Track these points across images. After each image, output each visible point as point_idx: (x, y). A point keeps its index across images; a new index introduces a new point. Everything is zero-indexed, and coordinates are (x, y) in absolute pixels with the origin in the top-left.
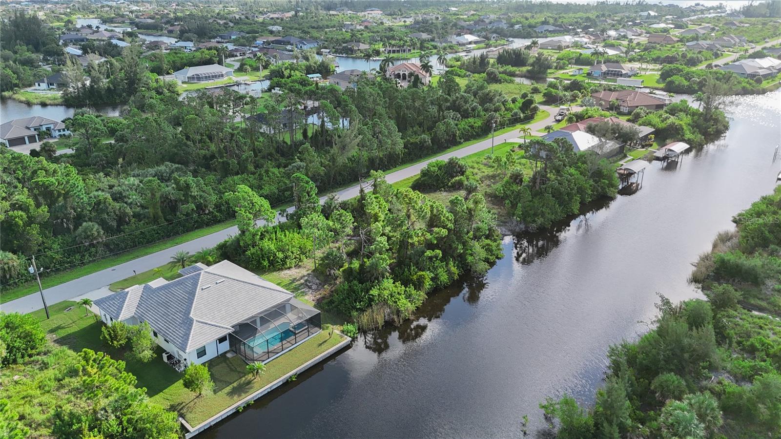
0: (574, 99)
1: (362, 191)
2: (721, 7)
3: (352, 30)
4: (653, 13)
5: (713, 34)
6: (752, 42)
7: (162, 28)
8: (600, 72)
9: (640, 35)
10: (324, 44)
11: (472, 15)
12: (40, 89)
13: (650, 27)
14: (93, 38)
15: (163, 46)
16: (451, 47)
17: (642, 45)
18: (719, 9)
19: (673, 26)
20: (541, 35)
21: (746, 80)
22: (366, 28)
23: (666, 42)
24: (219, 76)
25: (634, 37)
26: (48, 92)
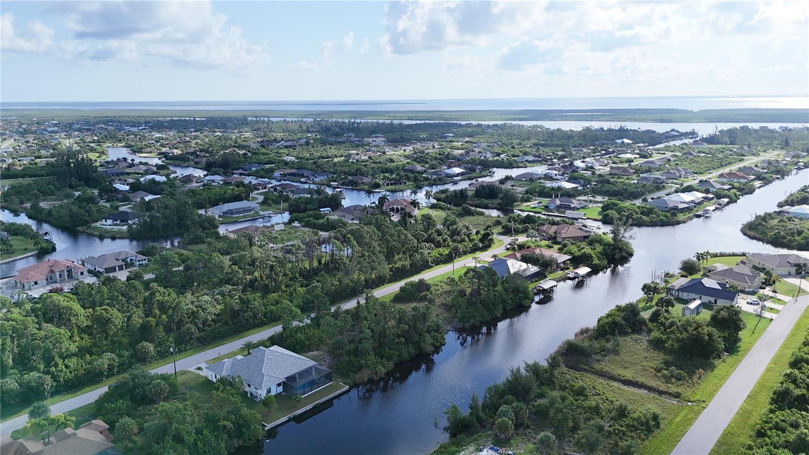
0: (525, 231)
1: (358, 302)
2: (694, 132)
3: (357, 161)
4: (626, 141)
5: (667, 165)
6: (697, 173)
7: (189, 160)
8: (554, 206)
9: (606, 165)
10: (333, 177)
11: (467, 142)
12: (107, 224)
13: (619, 158)
14: (131, 171)
15: (194, 180)
16: (440, 179)
17: (604, 177)
18: (693, 134)
19: (638, 156)
20: (520, 165)
21: (664, 213)
22: (370, 158)
23: (624, 174)
24: (248, 210)
25: (601, 167)
26: (114, 227)
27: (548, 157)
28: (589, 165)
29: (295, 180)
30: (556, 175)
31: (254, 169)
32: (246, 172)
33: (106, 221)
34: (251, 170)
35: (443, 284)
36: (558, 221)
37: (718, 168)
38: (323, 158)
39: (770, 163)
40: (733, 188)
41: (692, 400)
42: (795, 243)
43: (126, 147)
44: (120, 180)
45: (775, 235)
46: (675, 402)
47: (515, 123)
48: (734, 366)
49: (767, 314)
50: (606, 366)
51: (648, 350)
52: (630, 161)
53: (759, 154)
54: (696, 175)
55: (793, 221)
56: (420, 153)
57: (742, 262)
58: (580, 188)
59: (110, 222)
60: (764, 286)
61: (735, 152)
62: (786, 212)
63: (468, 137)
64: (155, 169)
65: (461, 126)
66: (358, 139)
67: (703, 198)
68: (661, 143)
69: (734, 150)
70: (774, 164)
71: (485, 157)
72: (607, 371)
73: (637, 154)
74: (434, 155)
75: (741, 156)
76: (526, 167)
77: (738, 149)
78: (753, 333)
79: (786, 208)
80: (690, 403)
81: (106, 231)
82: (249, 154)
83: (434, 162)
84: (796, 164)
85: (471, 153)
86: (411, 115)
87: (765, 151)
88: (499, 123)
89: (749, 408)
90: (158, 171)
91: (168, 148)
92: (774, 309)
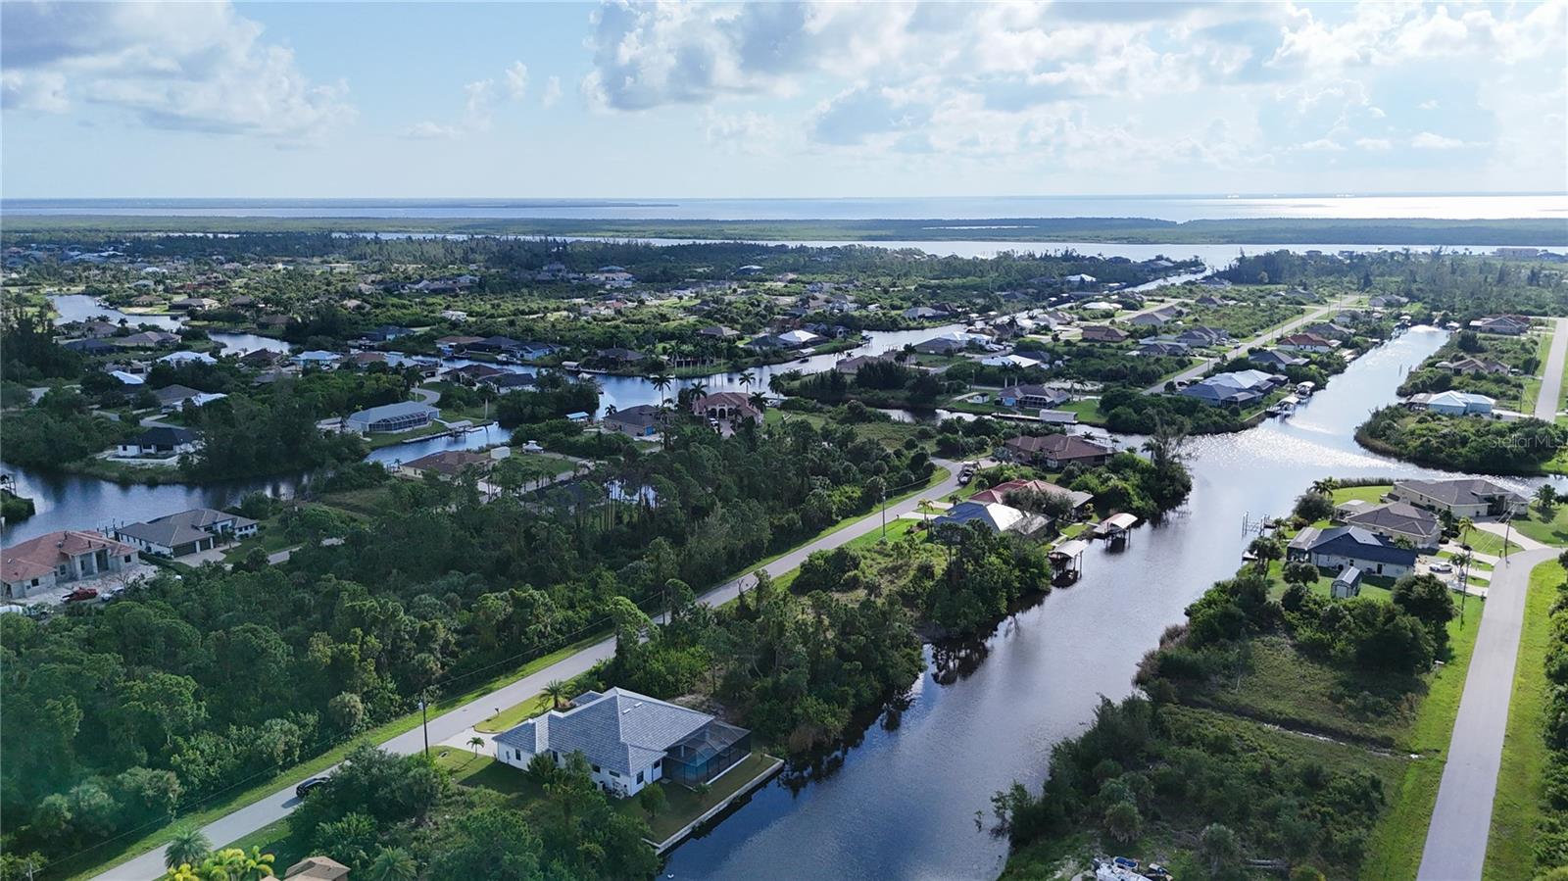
0: (980, 449)
2: (1196, 261)
3: (595, 319)
4: (1088, 278)
5: (1180, 323)
6: (1236, 336)
7: (244, 319)
8: (1013, 400)
9: (1069, 324)
10: (563, 351)
11: (792, 281)
12: (129, 454)
13: (1085, 309)
14: (128, 345)
15: (275, 360)
16: (776, 353)
17: (1075, 345)
18: (1195, 265)
19: (1120, 306)
20: (913, 324)
21: (1218, 411)
22: (618, 312)
23: (1109, 339)
24: (419, 420)
25: (1061, 327)
26: (145, 461)
27: (960, 310)
28: (1042, 324)
29: (486, 358)
30: (987, 343)
31: (390, 337)
32: (376, 344)
33: (125, 449)
34: (385, 338)
35: (876, 555)
36: (1037, 429)
37: (1268, 326)
38: (523, 313)
39: (1354, 317)
40: (1312, 362)
41: (1415, 749)
42: (1461, 459)
43: (89, 294)
44: (116, 363)
45: (1422, 445)
46: (1387, 755)
47: (868, 244)
48: (1458, 682)
49: (1471, 589)
50: (1240, 693)
51: (1302, 663)
52: (1108, 315)
53: (1326, 301)
54: (1235, 340)
55: (1439, 419)
56: (714, 302)
57: (1391, 496)
58: (1045, 366)
59: (133, 450)
60: (1445, 538)
61: (1284, 298)
62: (1420, 405)
63: (793, 271)
64: (179, 338)
65: (766, 250)
66: (576, 276)
67: (1269, 380)
68: (1146, 281)
69: (1281, 293)
70: (1363, 319)
71: (841, 311)
72: (1247, 705)
73: (1119, 302)
74: (742, 307)
75: (1297, 307)
76: (923, 328)
77: (1286, 291)
78: (1463, 623)
79: (1420, 397)
80: (1413, 756)
81: (132, 470)
82: (368, 307)
83: (748, 320)
84: (1398, 317)
85: (812, 303)
86: (662, 228)
87: (1332, 296)
88: (840, 244)
89: (1517, 758)
90: (187, 343)
91: (186, 297)
92: (1479, 579)
